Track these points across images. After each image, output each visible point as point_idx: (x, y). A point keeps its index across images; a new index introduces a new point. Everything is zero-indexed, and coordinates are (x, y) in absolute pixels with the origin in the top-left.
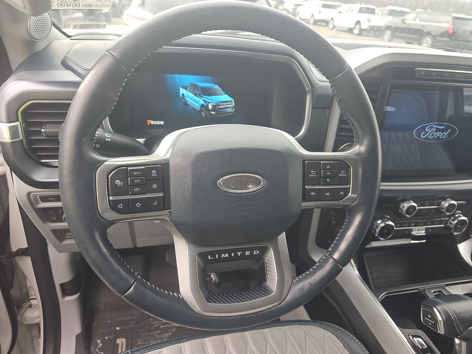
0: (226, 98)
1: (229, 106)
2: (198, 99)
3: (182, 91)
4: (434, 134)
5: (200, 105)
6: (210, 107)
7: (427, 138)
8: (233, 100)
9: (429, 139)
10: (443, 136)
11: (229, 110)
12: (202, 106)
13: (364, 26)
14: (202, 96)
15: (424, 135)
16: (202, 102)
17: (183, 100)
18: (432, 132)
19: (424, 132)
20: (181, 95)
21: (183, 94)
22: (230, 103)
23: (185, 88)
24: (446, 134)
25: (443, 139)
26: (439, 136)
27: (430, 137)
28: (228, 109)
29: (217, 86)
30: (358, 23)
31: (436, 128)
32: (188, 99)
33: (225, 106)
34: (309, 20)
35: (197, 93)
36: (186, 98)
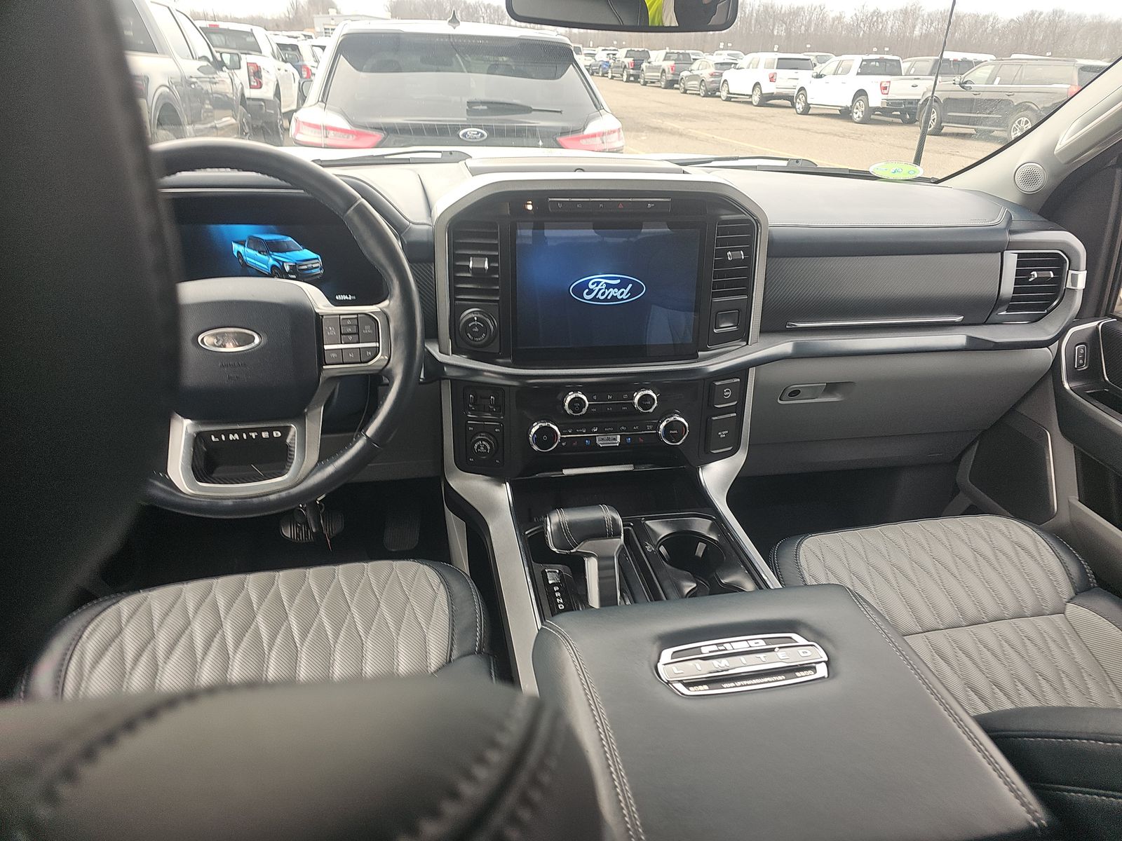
0: (307, 254)
1: (314, 266)
2: (265, 258)
3: (236, 247)
4: (604, 292)
5: (270, 267)
6: (287, 268)
7: (595, 299)
8: (319, 257)
9: (599, 300)
10: (621, 295)
11: (317, 271)
12: (273, 267)
13: (876, 100)
14: (271, 253)
15: (588, 294)
16: (271, 262)
17: (240, 261)
18: (600, 290)
19: (587, 290)
20: (236, 254)
21: (239, 252)
22: (317, 261)
23: (242, 243)
24: (626, 291)
25: (622, 299)
26: (615, 295)
27: (599, 296)
28: (313, 271)
29: (290, 239)
30: (861, 93)
31: (605, 283)
32: (248, 259)
33: (310, 266)
34: (751, 96)
35: (261, 249)
36: (244, 258)
